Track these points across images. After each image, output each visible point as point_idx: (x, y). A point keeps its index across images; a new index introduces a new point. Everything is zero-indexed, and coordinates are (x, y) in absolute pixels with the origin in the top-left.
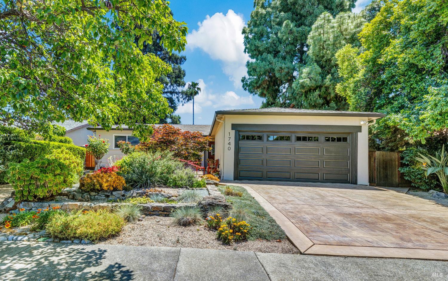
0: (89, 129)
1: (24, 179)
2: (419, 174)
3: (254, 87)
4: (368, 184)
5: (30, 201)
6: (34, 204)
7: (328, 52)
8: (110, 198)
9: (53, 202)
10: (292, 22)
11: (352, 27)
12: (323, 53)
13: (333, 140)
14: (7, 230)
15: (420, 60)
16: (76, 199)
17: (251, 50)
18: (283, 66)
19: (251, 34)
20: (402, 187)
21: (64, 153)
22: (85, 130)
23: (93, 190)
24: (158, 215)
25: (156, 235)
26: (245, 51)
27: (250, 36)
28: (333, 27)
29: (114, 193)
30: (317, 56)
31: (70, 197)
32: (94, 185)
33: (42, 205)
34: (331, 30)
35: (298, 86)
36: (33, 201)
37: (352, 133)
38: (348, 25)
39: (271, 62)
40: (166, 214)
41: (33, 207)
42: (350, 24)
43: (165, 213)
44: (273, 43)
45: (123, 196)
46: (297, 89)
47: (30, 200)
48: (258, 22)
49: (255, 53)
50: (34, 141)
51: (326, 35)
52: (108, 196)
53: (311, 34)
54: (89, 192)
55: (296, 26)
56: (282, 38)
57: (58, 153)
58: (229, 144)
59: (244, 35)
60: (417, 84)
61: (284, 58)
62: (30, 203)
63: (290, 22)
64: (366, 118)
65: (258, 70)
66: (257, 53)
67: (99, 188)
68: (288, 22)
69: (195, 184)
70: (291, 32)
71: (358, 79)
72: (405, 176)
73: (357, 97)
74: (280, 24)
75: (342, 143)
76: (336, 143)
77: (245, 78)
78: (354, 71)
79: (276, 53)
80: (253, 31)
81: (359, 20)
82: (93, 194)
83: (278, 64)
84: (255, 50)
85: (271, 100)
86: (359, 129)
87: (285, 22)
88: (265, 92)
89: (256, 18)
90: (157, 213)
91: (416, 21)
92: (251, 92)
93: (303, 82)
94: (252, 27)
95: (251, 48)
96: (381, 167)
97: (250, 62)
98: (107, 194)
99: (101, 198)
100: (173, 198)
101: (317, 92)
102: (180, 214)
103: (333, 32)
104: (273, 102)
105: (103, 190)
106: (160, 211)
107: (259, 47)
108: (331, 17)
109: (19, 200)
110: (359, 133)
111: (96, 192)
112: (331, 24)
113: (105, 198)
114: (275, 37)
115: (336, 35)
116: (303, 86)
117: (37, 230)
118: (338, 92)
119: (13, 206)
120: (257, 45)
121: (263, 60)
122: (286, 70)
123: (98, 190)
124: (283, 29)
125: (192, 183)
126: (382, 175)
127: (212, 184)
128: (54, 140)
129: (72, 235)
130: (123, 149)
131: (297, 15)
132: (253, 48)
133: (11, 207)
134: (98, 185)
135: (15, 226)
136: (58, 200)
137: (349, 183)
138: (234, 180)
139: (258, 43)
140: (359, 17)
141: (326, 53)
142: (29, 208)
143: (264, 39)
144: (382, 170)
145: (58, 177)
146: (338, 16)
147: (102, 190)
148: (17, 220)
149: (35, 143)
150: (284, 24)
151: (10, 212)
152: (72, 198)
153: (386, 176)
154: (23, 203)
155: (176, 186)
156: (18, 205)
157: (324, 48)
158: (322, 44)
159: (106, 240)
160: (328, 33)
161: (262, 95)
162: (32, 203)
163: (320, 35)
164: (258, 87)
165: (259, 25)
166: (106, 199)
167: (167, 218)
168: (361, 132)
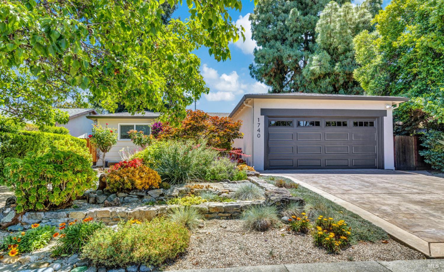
0: (88, 117)
1: (31, 180)
2: (439, 157)
3: (262, 74)
4: (394, 168)
5: (38, 211)
6: (45, 215)
7: (335, 40)
8: (145, 199)
9: (70, 209)
10: (298, 10)
11: (357, 17)
12: (330, 41)
13: (361, 124)
14: (11, 259)
15: (438, 45)
16: (99, 204)
17: (259, 37)
18: (292, 54)
19: (258, 21)
20: (419, 170)
21: (69, 145)
22: (84, 119)
23: (122, 190)
24: (219, 218)
25: (237, 248)
26: (252, 38)
27: (257, 23)
28: (340, 16)
29: (149, 192)
30: (325, 44)
31: (91, 200)
32: (123, 183)
33: (57, 216)
34: (337, 19)
35: (309, 73)
36: (45, 211)
37: (378, 117)
38: (353, 14)
39: (279, 49)
40: (227, 217)
41: (43, 219)
42: (355, 14)
43: (227, 215)
44: (281, 31)
45: (162, 195)
46: (307, 76)
47: (39, 208)
48: (265, 9)
49: (262, 40)
50: (24, 131)
51: (332, 24)
52: (141, 197)
53: (319, 22)
54: (115, 193)
55: (302, 14)
56: (289, 26)
57: (61, 145)
58: (259, 130)
59: (250, 22)
60: (435, 69)
61: (292, 46)
62: (38, 213)
63: (296, 10)
64: (391, 102)
65: (267, 57)
66: (265, 40)
67: (130, 187)
68: (295, 10)
69: (236, 177)
70: (298, 20)
71: (376, 64)
72: (425, 159)
73: (377, 82)
74: (286, 12)
75: (369, 128)
76: (363, 128)
77: (252, 65)
78: (370, 56)
79: (283, 41)
80: (260, 18)
81: (362, 11)
82: (122, 195)
83: (286, 51)
84: (262, 37)
85: (278, 87)
86: (384, 113)
87: (292, 10)
88: (272, 80)
89: (262, 5)
90: (216, 215)
91: (436, 7)
92: (259, 80)
93: (313, 70)
94: (259, 14)
95: (258, 35)
96: (401, 150)
97: (258, 49)
98: (141, 194)
99: (132, 199)
100: (225, 194)
101: (328, 80)
102: (252, 215)
103: (339, 21)
104: (279, 89)
105: (137, 189)
106: (220, 212)
107: (266, 34)
108: (338, 7)
109: (23, 210)
110: (384, 117)
111: (125, 193)
112: (338, 13)
113: (137, 199)
114: (282, 24)
115: (342, 24)
116: (313, 74)
117: (63, 255)
118: (356, 78)
119: (13, 220)
120: (264, 32)
121: (271, 47)
122: (295, 58)
123: (128, 189)
124: (290, 16)
125: (232, 176)
126: (401, 159)
127: (253, 176)
128: (47, 131)
129: (127, 260)
130: (135, 140)
131: (302, 4)
132: (261, 35)
133: (10, 221)
134: (129, 184)
135: (24, 252)
136: (76, 207)
137: (376, 168)
138: (265, 170)
139: (265, 30)
140: (361, 8)
141: (333, 41)
142: (37, 221)
143: (270, 26)
144: (401, 154)
145: (79, 175)
146: (343, 6)
147: (135, 189)
148: (27, 241)
149: (25, 134)
150: (291, 12)
151: (9, 228)
152: (94, 201)
153: (405, 160)
154: (27, 214)
155: (215, 180)
156: (20, 217)
157: (331, 36)
158: (329, 31)
159: (174, 262)
160: (334, 22)
161: (269, 83)
162: (42, 214)
163: (327, 23)
164: (266, 75)
165: (265, 12)
166: (140, 200)
167: (231, 222)
168: (386, 116)
